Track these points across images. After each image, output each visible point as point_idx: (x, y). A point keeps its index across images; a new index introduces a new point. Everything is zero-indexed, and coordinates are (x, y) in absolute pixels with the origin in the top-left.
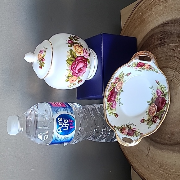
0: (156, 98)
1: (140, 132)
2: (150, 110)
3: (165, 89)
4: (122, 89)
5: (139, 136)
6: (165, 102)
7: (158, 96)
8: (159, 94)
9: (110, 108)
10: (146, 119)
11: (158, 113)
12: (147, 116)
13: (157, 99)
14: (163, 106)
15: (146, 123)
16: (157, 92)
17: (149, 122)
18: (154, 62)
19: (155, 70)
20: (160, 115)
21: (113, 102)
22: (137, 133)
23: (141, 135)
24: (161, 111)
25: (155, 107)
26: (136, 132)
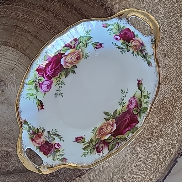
0: (123, 111)
1: (63, 155)
2: (101, 128)
3: (147, 100)
4: (75, 69)
5: (58, 162)
6: (134, 124)
7: (127, 109)
8: (132, 107)
9: (36, 86)
10: (87, 139)
11: (113, 137)
12: (93, 135)
13: (124, 114)
14: (128, 129)
15: (82, 145)
16: (130, 102)
17: (90, 146)
18: (152, 40)
19: (146, 58)
20: (115, 143)
21: (46, 79)
22: (58, 154)
23: (62, 161)
24: (119, 136)
25: (112, 126)
26: (57, 152)
